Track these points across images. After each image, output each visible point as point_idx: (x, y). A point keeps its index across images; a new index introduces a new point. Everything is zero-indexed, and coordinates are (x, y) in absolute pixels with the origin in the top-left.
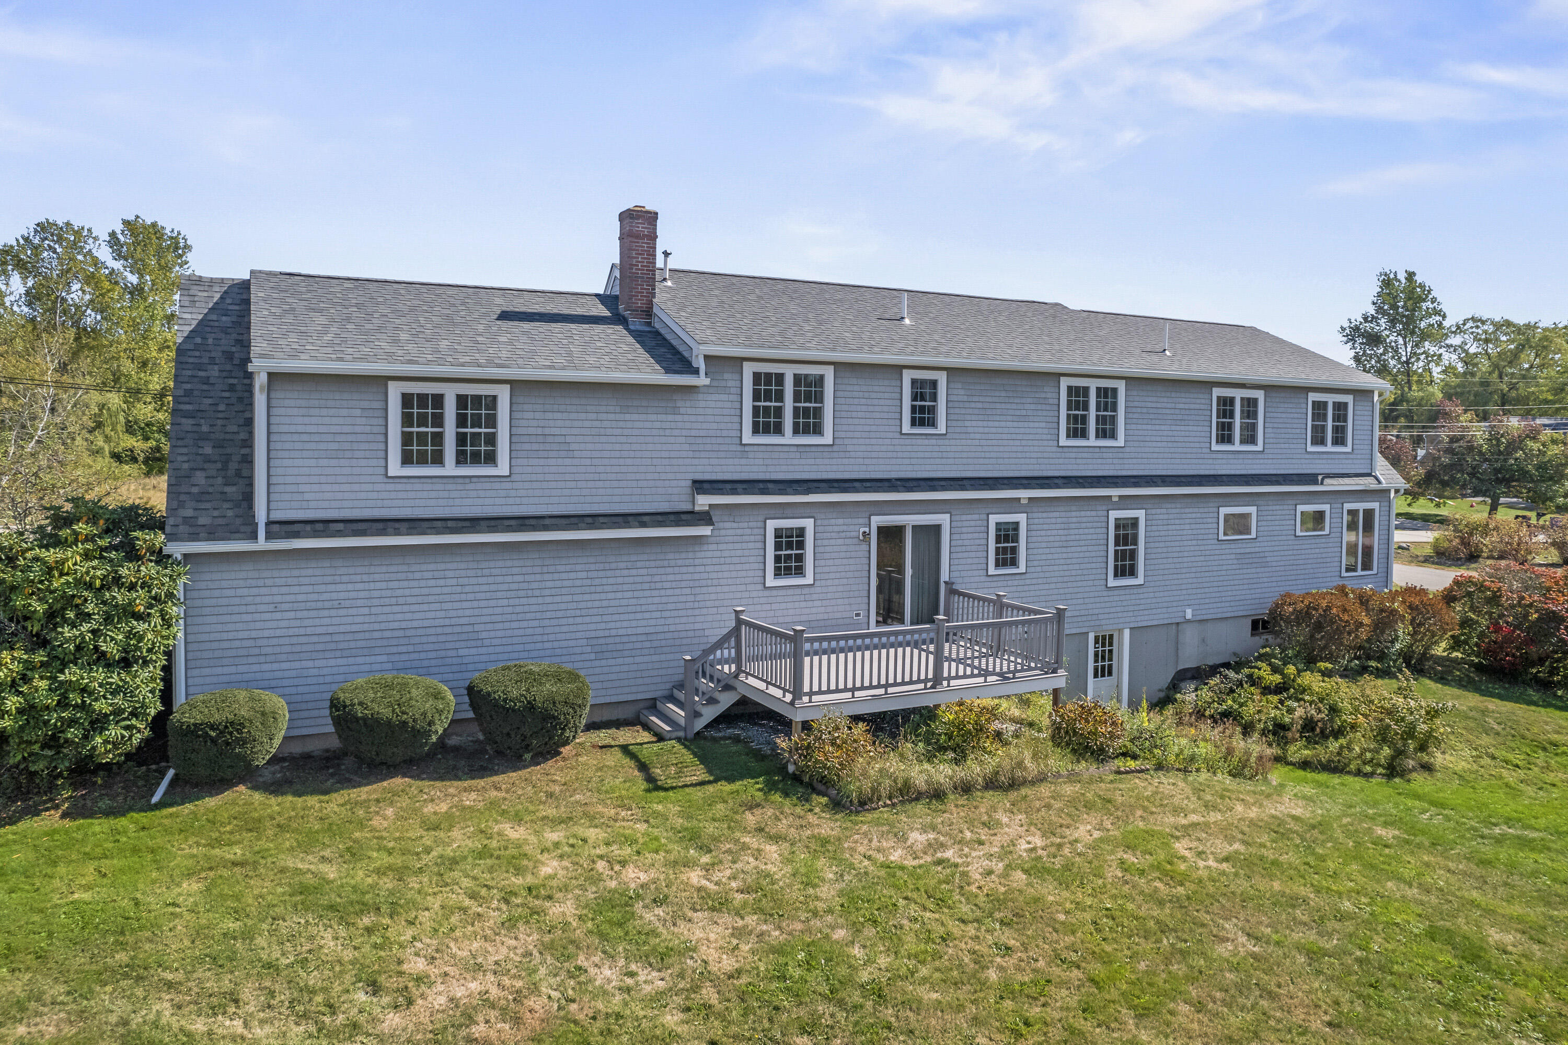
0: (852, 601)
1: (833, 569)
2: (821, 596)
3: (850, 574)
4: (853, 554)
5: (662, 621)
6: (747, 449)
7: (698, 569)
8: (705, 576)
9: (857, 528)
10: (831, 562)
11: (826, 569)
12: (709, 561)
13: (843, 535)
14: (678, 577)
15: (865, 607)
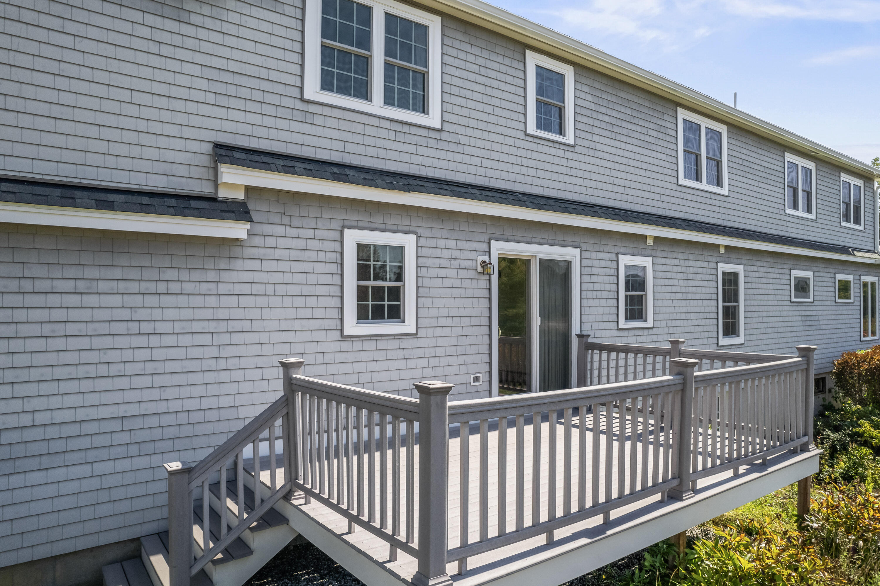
0: (469, 359)
1: (444, 312)
2: (428, 352)
3: (466, 321)
4: (469, 293)
5: (155, 394)
6: (312, 108)
7: (225, 301)
8: (239, 313)
9: (474, 254)
10: (439, 302)
11: (434, 312)
12: (245, 289)
13: (456, 263)
14: (187, 314)
15: (486, 368)
